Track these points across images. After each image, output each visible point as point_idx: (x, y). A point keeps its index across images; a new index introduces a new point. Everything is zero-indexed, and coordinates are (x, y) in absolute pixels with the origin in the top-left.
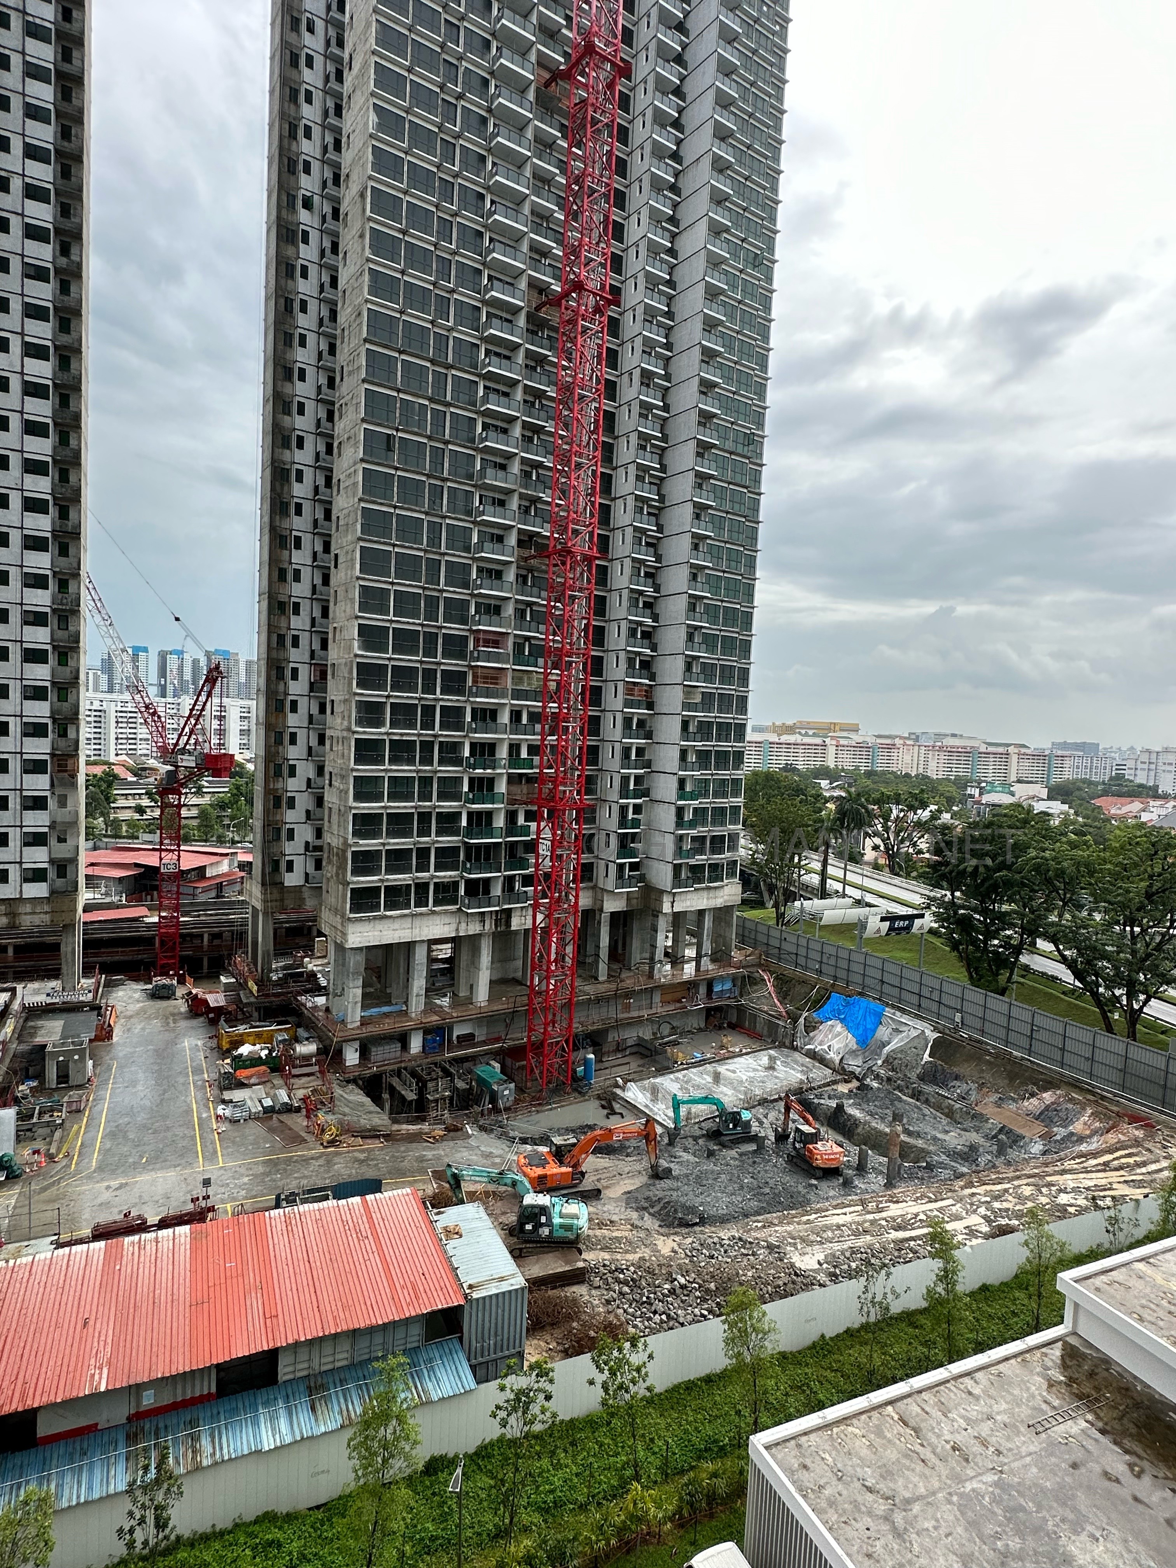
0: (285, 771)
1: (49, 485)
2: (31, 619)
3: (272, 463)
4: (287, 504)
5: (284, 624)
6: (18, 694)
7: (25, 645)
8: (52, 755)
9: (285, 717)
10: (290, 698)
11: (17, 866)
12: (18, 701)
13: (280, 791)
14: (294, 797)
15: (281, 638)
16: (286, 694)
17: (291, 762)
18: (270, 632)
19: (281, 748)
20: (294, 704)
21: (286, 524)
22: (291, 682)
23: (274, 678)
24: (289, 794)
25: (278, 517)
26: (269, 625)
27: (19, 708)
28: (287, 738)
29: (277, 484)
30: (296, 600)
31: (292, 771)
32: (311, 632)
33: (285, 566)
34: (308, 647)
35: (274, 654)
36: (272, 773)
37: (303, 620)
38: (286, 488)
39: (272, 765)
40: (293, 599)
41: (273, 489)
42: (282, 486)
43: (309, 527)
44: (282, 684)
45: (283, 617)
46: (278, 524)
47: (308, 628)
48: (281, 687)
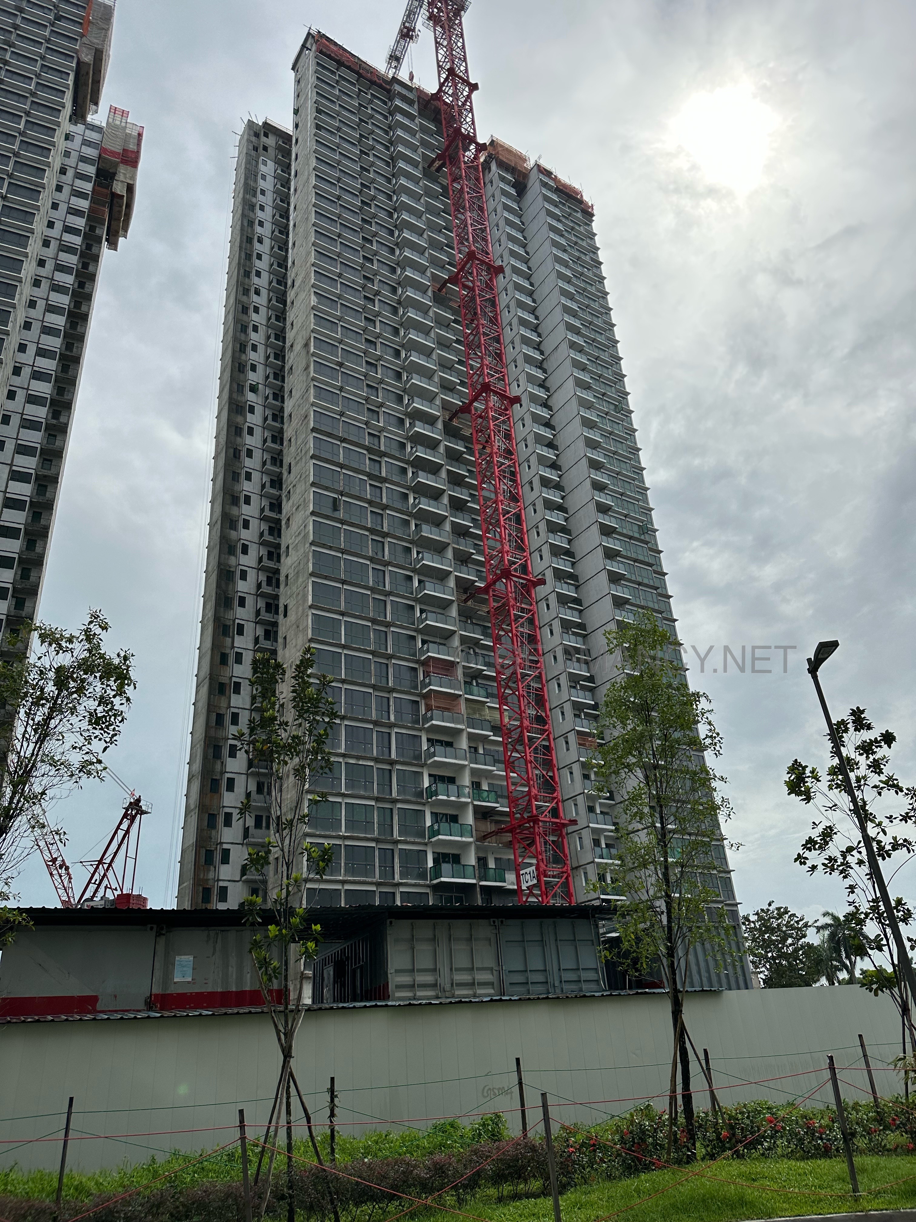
0: (218, 857)
3: (217, 566)
4: (232, 599)
5: (224, 704)
9: (221, 797)
10: (227, 776)
13: (211, 883)
15: (220, 716)
16: (223, 772)
17: (225, 846)
18: (209, 711)
19: (214, 831)
20: (231, 782)
21: (230, 615)
22: (229, 759)
23: (210, 756)
25: (222, 609)
29: (223, 583)
30: (237, 680)
31: (226, 857)
32: (251, 710)
33: (227, 651)
34: (247, 725)
35: (212, 733)
37: (243, 698)
38: (231, 587)
40: (234, 679)
41: (218, 586)
42: (227, 583)
43: (252, 617)
44: (219, 763)
45: (223, 698)
46: (222, 615)
47: (248, 707)
48: (218, 767)
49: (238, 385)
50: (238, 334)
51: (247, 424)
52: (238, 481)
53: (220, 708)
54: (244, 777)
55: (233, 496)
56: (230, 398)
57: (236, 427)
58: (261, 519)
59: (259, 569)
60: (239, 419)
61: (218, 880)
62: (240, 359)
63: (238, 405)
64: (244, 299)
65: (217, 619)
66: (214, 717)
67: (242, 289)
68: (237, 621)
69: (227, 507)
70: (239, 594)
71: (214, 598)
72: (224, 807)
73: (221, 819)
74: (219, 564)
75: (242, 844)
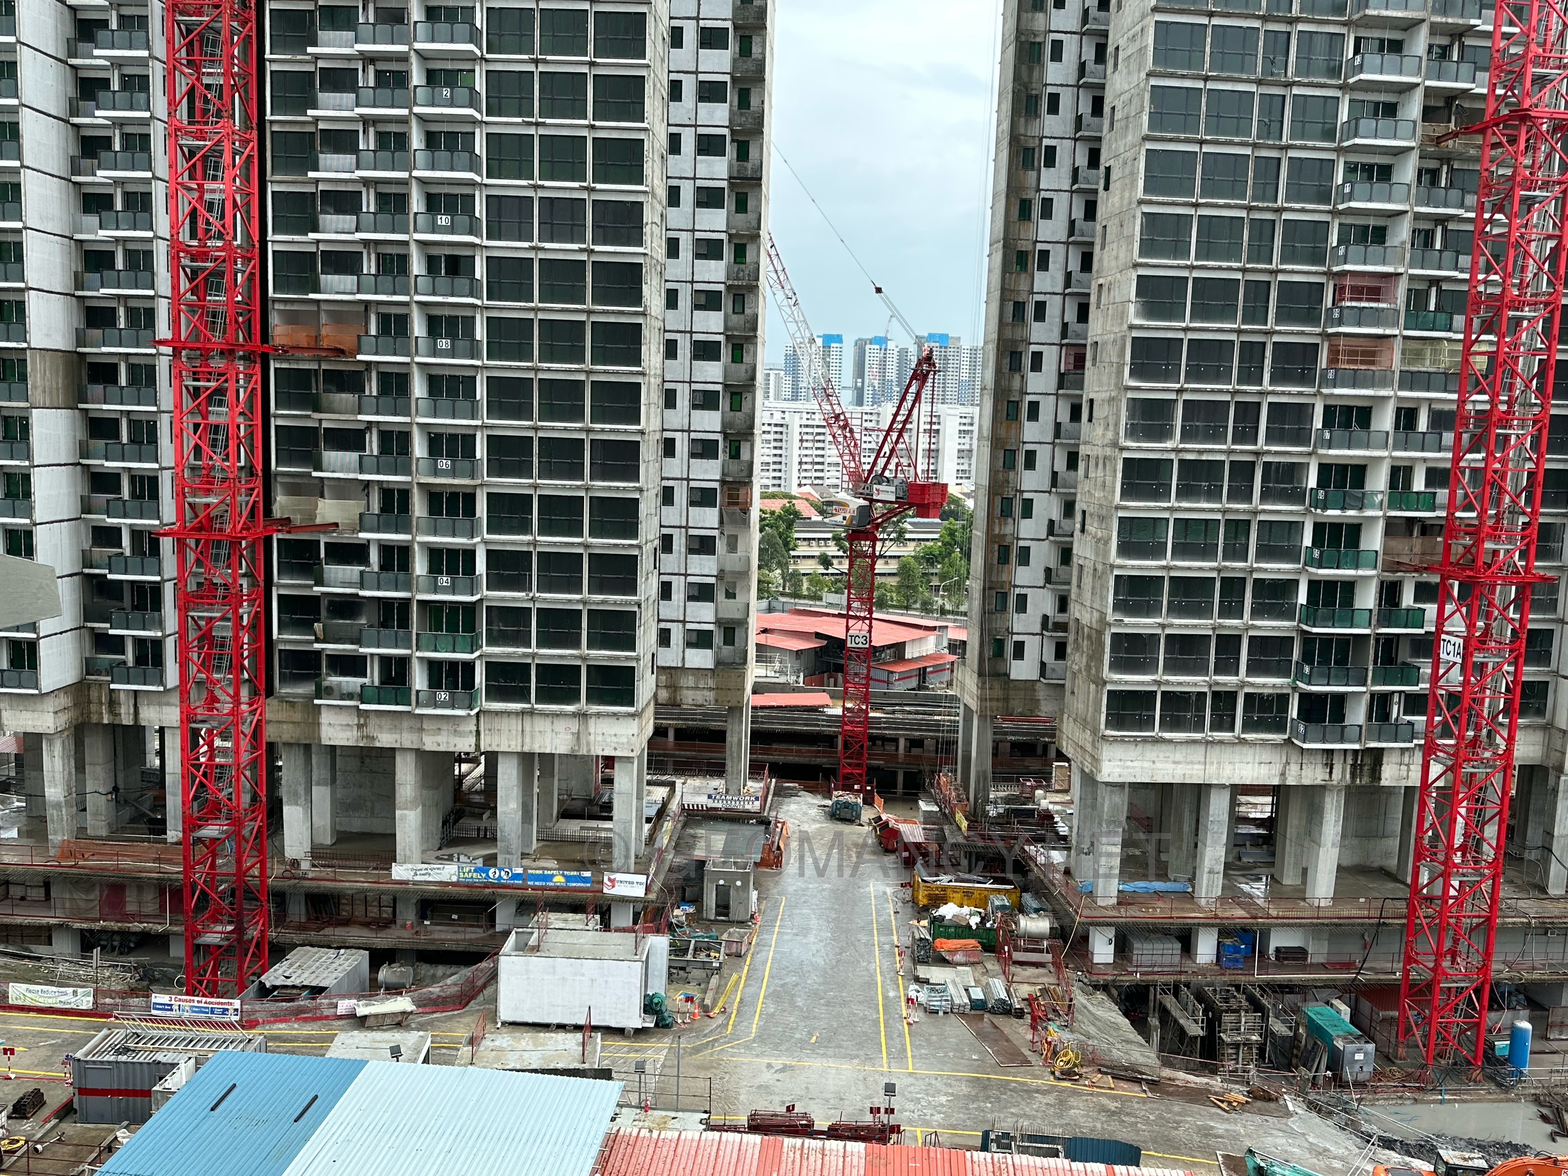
0: (1017, 509)
1: (726, 114)
2: (703, 301)
3: (1017, 38)
4: (1037, 98)
5: (1024, 286)
6: (687, 403)
7: (696, 337)
8: (723, 482)
9: (1020, 427)
10: (1029, 398)
11: (680, 625)
12: (686, 410)
13: (1008, 539)
14: (1028, 548)
15: (1019, 307)
16: (1023, 393)
17: (1026, 496)
18: (1003, 300)
19: (1012, 474)
20: (1034, 407)
21: (1034, 131)
22: (1031, 375)
23: (1006, 369)
24: (1022, 543)
25: (1022, 120)
26: (1003, 289)
27: (686, 421)
28: (1021, 459)
29: (1024, 68)
30: (1044, 247)
31: (1028, 509)
32: (1065, 295)
33: (1030, 194)
34: (1058, 320)
35: (1008, 334)
36: (998, 511)
37: (1053, 278)
38: (1036, 74)
39: (998, 500)
40: (1039, 247)
41: (1017, 77)
42: (1031, 70)
43: (1069, 131)
45: (1023, 276)
48: (1016, 383)
65: (1015, 138)
66: (1010, 308)
68: (1045, 141)
70: (1049, 89)
71: (1010, 96)
74: (1019, 32)
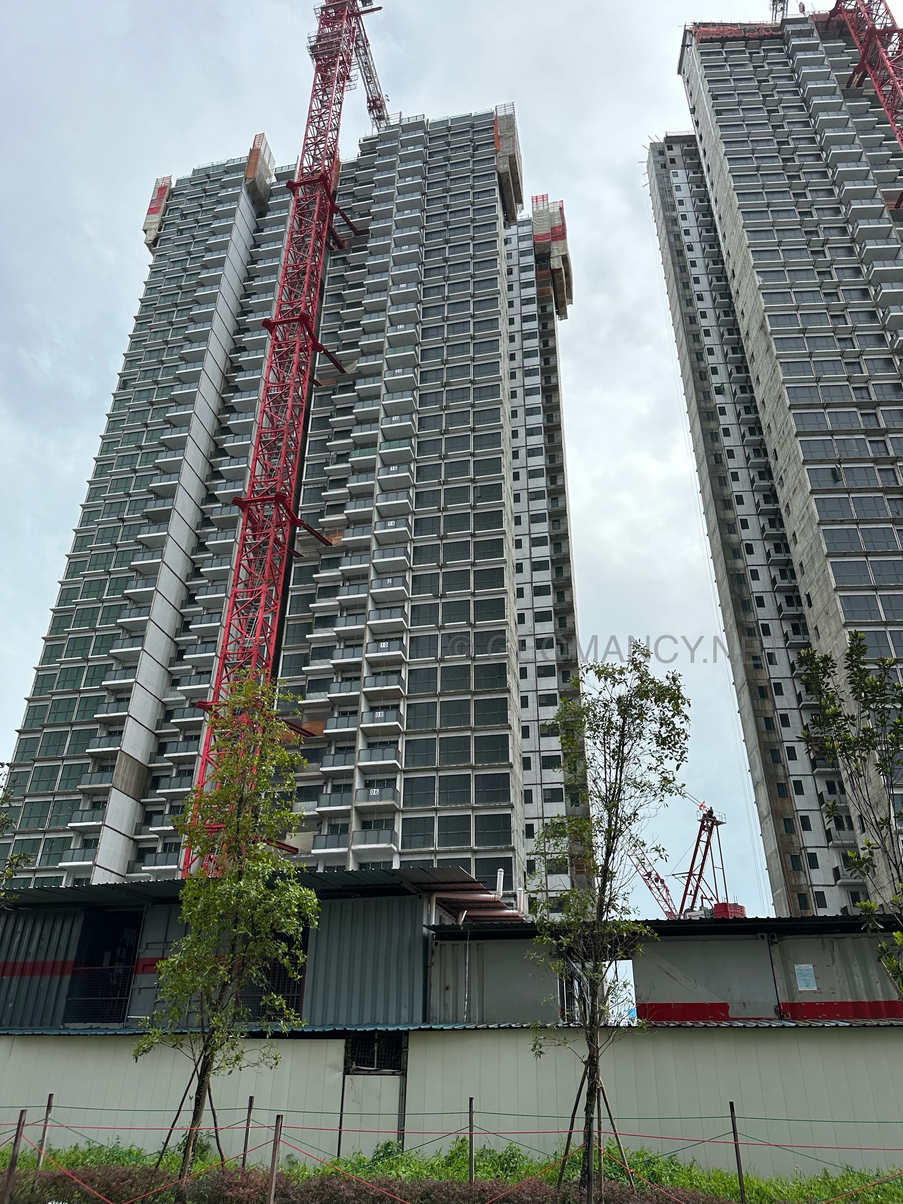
0: (805, 862)
4: (749, 600)
14: (822, 893)
15: (769, 722)
16: (787, 776)
17: (810, 851)
18: (756, 717)
19: (794, 837)
20: (798, 785)
21: (751, 618)
22: (790, 763)
23: (770, 761)
25: (742, 614)
26: (754, 710)
27: (540, 811)
29: (736, 589)
30: (776, 681)
31: (813, 862)
32: (800, 709)
33: (759, 653)
34: (799, 725)
35: (765, 738)
36: (790, 866)
37: (787, 699)
38: (744, 590)
39: (788, 857)
40: (773, 681)
41: (732, 592)
42: (741, 589)
43: (774, 614)
44: (780, 766)
45: (767, 701)
46: (743, 619)
47: (795, 706)
48: (780, 771)
49: (704, 392)
50: (692, 345)
51: (722, 427)
52: (726, 485)
53: (766, 711)
54: (810, 778)
55: (724, 501)
56: (699, 408)
57: (712, 434)
58: (758, 515)
59: (769, 565)
60: (713, 425)
61: (812, 886)
62: (699, 367)
63: (708, 413)
64: (690, 309)
65: (739, 625)
66: (762, 722)
67: (684, 302)
68: (760, 622)
69: (722, 513)
70: (755, 595)
71: (731, 605)
72: (797, 811)
73: (798, 824)
74: (728, 570)
75: (828, 847)
